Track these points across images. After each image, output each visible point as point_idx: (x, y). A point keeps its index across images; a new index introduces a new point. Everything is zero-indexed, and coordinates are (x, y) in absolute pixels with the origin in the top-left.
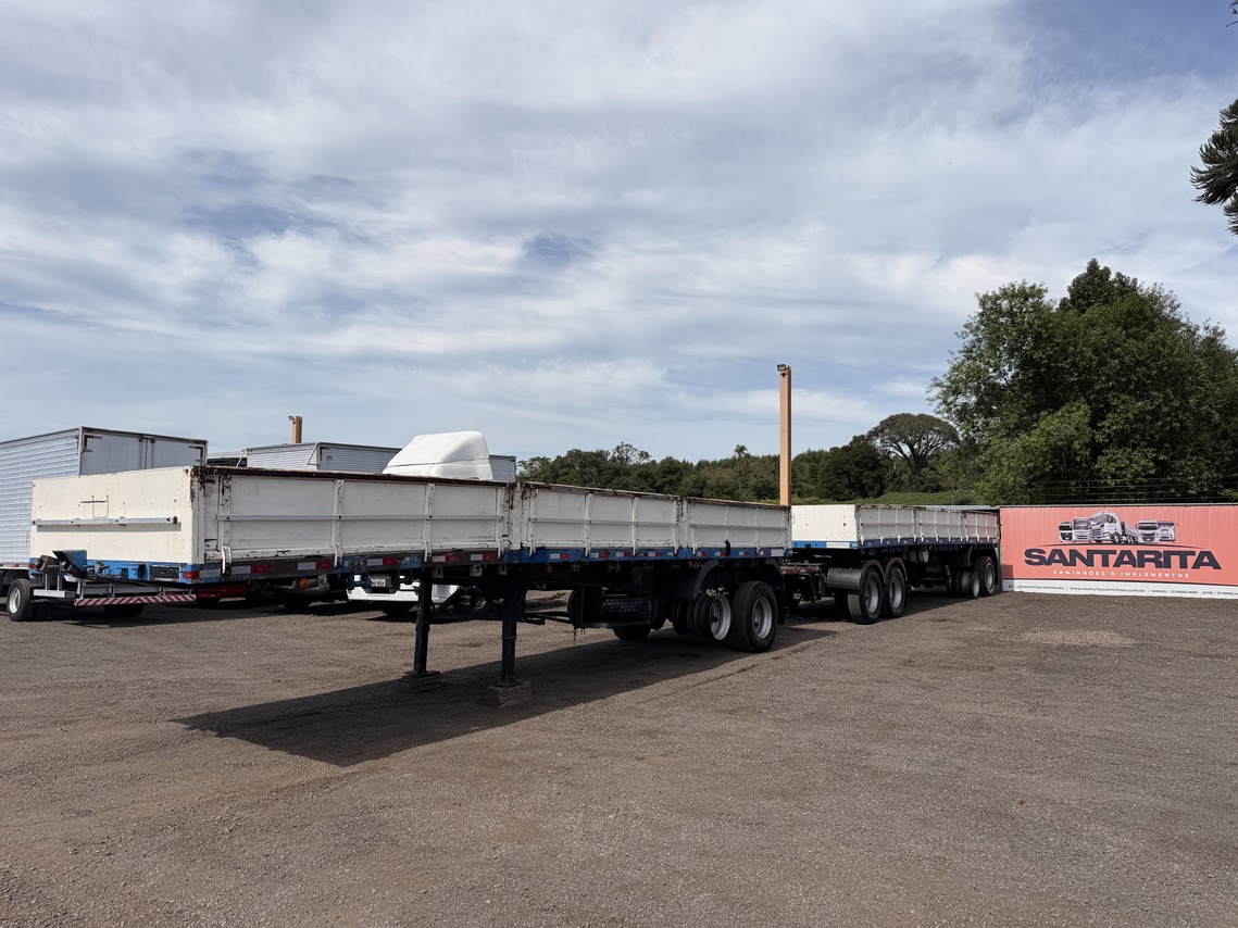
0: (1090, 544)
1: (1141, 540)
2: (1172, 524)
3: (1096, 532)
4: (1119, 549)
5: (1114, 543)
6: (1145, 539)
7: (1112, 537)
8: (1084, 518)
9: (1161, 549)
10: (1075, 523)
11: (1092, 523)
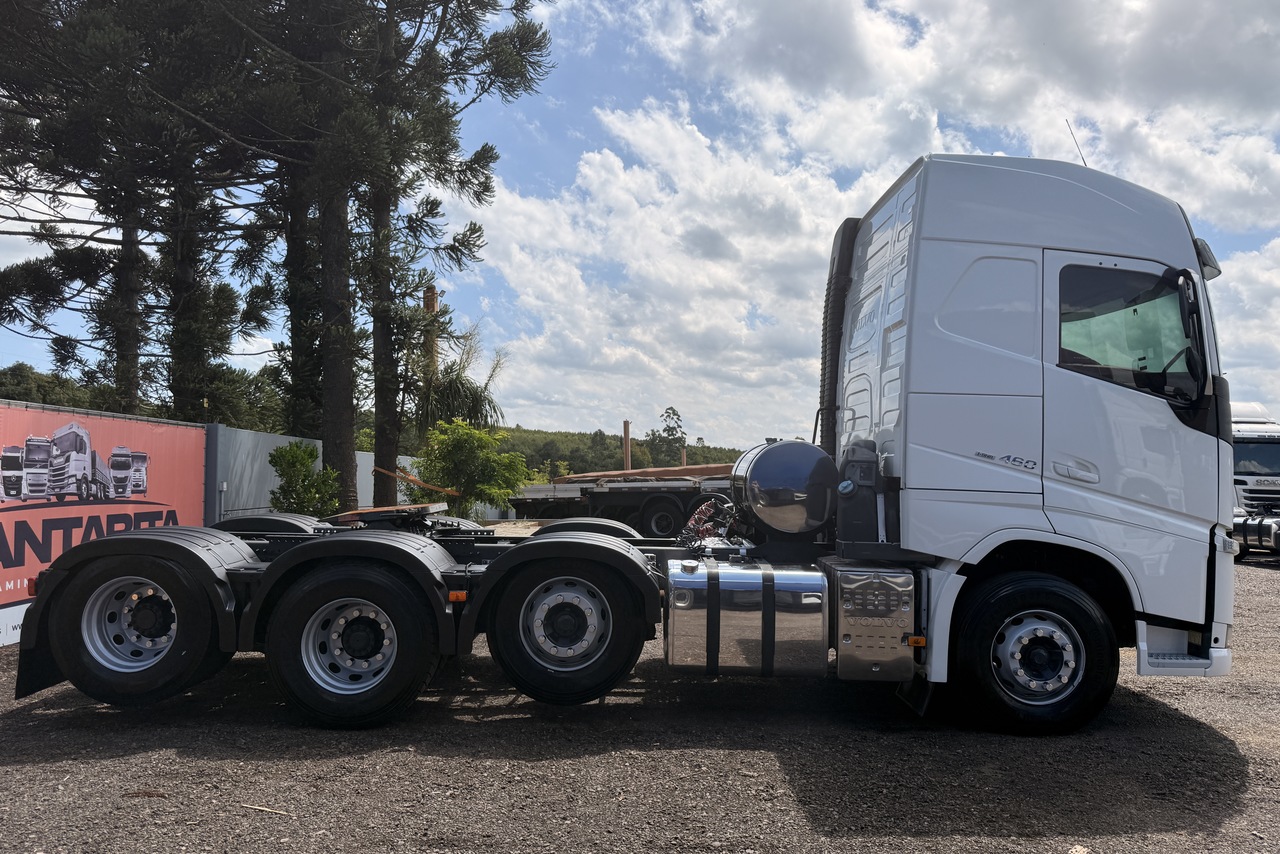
0: (49, 505)
1: (112, 494)
2: (143, 459)
3: (59, 474)
4: (85, 512)
5: (83, 501)
6: (116, 488)
7: (79, 488)
8: (41, 439)
9: (130, 510)
10: (29, 451)
11: (55, 452)
